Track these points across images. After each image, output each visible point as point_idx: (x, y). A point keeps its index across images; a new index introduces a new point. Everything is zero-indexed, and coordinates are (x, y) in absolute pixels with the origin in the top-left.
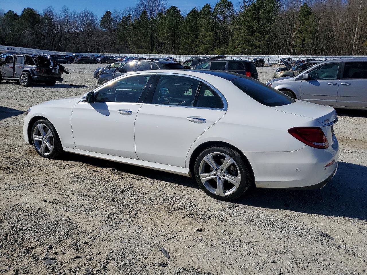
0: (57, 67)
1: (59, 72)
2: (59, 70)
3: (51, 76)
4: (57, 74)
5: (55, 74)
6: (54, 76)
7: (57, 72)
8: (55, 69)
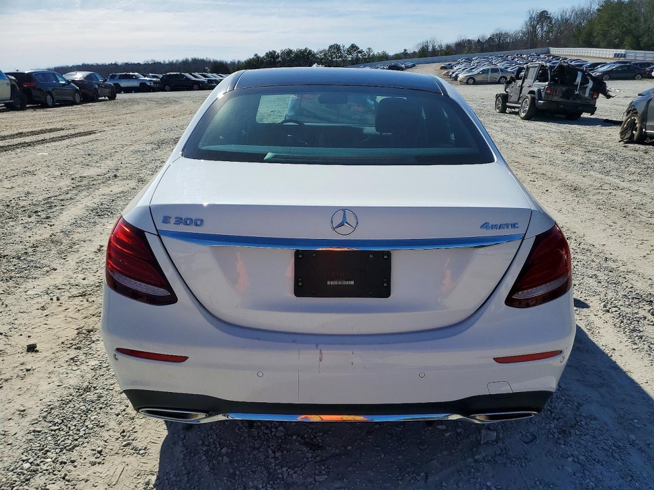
0: (588, 85)
1: (591, 95)
2: (591, 90)
3: (573, 102)
4: (586, 99)
5: (580, 99)
6: (578, 101)
7: (587, 95)
8: (583, 89)
